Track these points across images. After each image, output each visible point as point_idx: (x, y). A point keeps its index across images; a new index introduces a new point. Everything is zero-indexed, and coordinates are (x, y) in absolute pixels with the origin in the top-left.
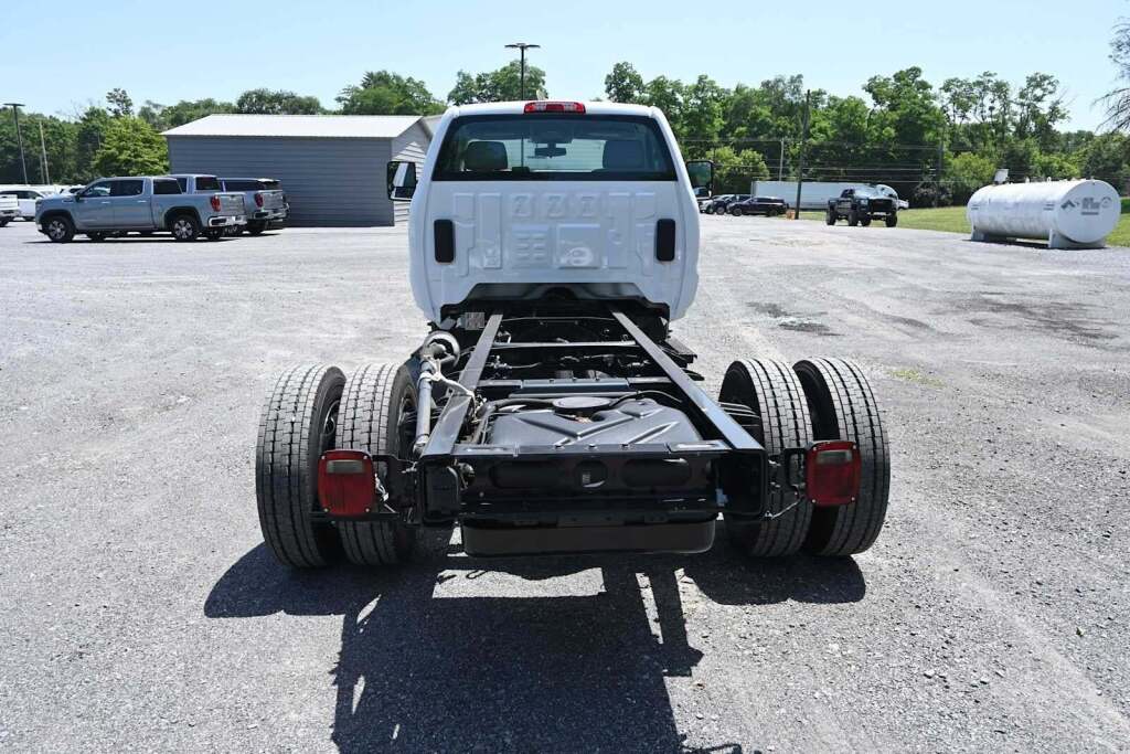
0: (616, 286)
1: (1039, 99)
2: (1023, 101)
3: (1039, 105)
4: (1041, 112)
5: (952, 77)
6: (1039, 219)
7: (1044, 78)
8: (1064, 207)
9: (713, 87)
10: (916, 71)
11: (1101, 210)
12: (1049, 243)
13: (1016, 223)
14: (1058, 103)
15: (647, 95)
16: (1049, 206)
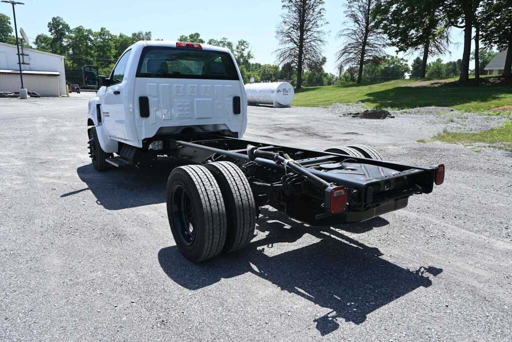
0: (215, 126)
1: (243, 50)
2: (238, 50)
3: (243, 52)
4: (244, 55)
5: (212, 39)
6: (269, 96)
7: (244, 42)
8: (278, 92)
9: (109, 34)
10: (197, 35)
11: (288, 93)
12: (274, 105)
13: (261, 98)
14: (250, 52)
15: (74, 35)
16: (273, 92)
